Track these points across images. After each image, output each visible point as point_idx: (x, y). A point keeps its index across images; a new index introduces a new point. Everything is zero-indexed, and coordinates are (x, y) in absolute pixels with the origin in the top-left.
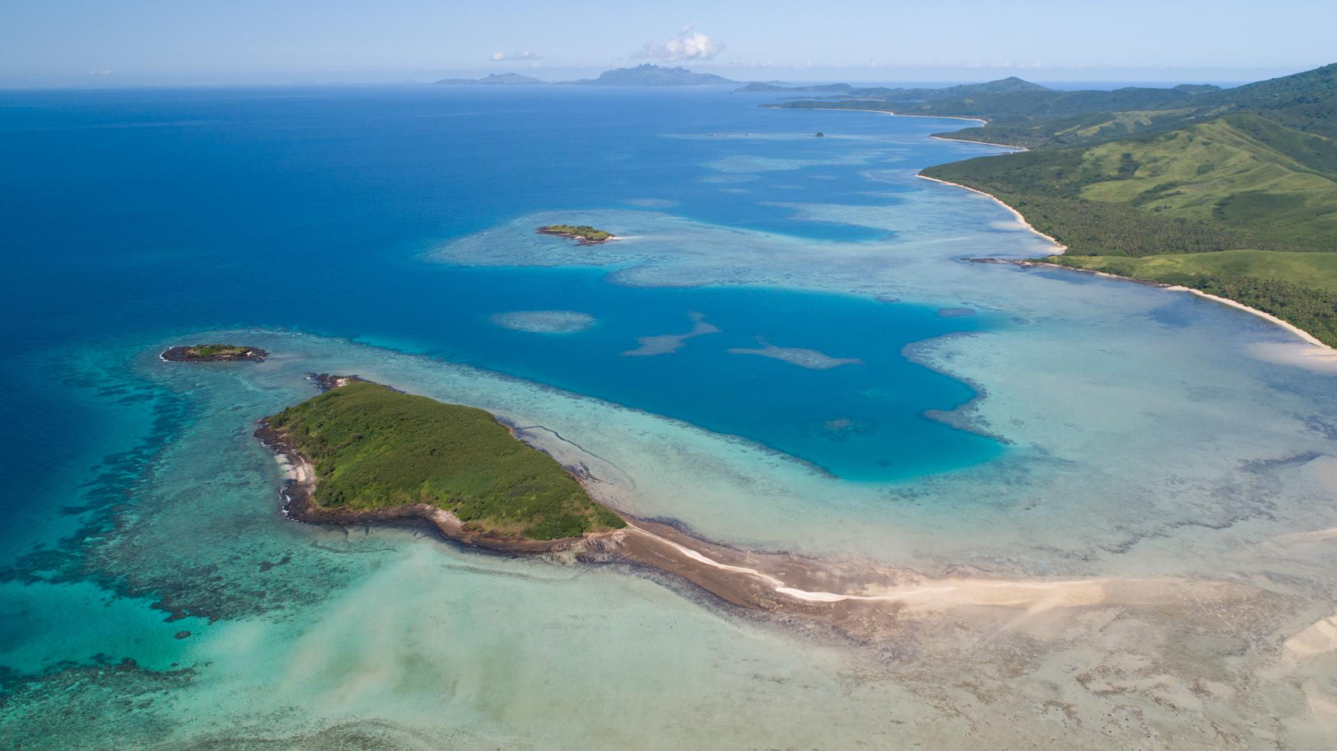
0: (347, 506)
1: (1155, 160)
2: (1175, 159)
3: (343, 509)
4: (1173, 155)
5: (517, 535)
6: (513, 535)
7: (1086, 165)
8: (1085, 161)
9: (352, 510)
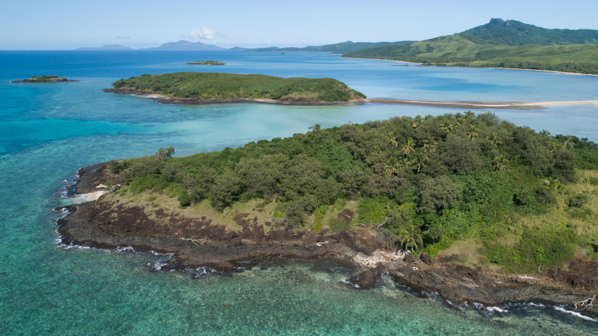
0: (200, 97)
1: (439, 46)
2: (447, 46)
3: (199, 98)
4: (446, 44)
5: (315, 99)
6: (313, 99)
7: (413, 48)
8: (412, 47)
9: (203, 99)
